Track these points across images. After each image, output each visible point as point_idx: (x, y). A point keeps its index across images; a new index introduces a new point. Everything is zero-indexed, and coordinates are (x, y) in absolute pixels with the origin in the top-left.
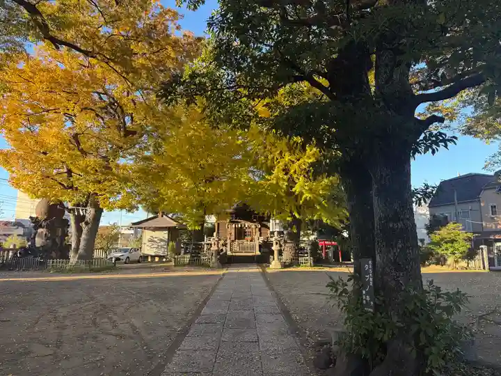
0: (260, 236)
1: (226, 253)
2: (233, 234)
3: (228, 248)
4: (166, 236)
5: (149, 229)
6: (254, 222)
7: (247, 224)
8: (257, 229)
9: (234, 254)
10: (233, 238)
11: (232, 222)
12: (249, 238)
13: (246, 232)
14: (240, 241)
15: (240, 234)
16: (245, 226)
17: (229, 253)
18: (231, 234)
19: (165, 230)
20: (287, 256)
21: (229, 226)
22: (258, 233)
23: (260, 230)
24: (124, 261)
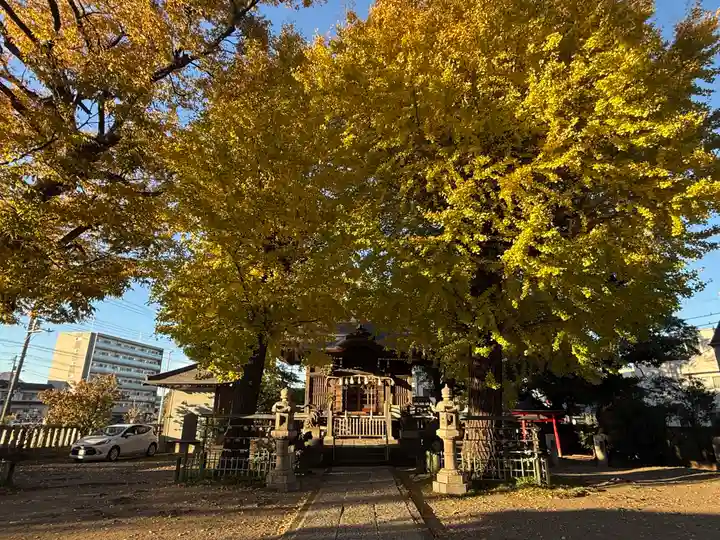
0: (394, 403)
1: (320, 441)
2: (340, 399)
3: (328, 428)
4: (211, 403)
5: (179, 387)
6: (382, 375)
7: (368, 378)
8: (388, 389)
9: (339, 442)
10: (339, 406)
11: (336, 374)
12: (373, 407)
13: (365, 396)
14: (354, 415)
15: (354, 399)
16: (362, 383)
17: (328, 439)
18: (334, 398)
19: (210, 392)
20: (474, 453)
21: (332, 382)
22: (390, 397)
23: (393, 390)
24: (104, 455)
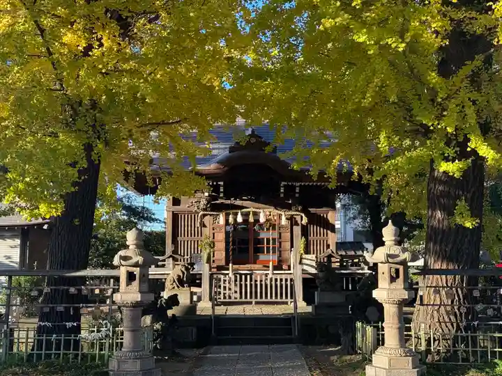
0: (307, 251)
1: (192, 308)
2: (221, 245)
3: (204, 290)
4: (16, 255)
6: (289, 207)
7: (265, 213)
8: (297, 230)
9: (220, 310)
10: (220, 256)
11: (214, 207)
12: (272, 258)
13: (260, 241)
14: (244, 269)
15: (244, 246)
18: (212, 245)
19: (12, 237)
20: (431, 324)
21: (207, 220)
22: (300, 243)
23: (305, 231)
